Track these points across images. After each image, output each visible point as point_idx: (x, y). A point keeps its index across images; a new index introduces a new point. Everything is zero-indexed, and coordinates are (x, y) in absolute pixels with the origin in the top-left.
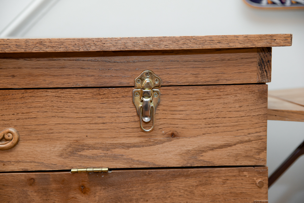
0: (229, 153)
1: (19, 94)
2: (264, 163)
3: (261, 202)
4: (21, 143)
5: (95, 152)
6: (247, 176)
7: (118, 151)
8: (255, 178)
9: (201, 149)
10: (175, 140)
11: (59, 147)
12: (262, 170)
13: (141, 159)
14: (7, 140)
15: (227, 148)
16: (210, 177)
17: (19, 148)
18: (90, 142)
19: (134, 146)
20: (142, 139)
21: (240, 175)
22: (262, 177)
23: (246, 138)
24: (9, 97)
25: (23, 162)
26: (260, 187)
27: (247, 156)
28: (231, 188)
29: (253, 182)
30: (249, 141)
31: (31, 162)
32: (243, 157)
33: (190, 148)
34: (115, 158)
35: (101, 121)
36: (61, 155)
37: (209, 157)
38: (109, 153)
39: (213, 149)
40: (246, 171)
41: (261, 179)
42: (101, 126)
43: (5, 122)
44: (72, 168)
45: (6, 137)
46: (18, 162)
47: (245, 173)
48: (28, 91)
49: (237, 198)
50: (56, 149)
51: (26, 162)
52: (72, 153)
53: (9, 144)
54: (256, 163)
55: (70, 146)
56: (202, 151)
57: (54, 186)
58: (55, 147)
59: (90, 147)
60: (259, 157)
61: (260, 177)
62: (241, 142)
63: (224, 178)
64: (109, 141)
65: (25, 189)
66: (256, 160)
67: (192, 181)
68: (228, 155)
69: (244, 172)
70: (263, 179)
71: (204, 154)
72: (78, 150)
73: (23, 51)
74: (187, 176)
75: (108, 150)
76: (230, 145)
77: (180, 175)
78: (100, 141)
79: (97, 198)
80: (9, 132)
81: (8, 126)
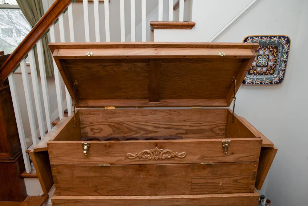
4: (187, 156)
5: (208, 158)
7: (215, 158)
8: (255, 165)
10: (233, 155)
11: (198, 157)
13: (222, 160)
17: (186, 157)
18: (207, 155)
19: (221, 156)
20: (223, 155)
21: (250, 164)
23: (254, 154)
25: (187, 161)
27: (253, 159)
28: (247, 168)
30: (255, 155)
31: (189, 161)
33: (237, 157)
34: (214, 160)
35: (211, 150)
36: (198, 159)
37: (242, 159)
38: (213, 158)
39: (243, 157)
42: (211, 151)
44: (201, 162)
45: (183, 154)
46: (185, 161)
47: (252, 164)
49: (248, 170)
52: (202, 159)
53: (184, 156)
55: (201, 157)
56: (240, 158)
57: (196, 167)
59: (207, 157)
62: (252, 155)
63: (246, 165)
64: (213, 155)
65: (187, 168)
67: (236, 166)
68: (248, 159)
72: (203, 158)
74: (235, 165)
75: (212, 158)
76: (249, 156)
78: (210, 155)
79: (208, 171)
80: (184, 153)
81: (183, 151)
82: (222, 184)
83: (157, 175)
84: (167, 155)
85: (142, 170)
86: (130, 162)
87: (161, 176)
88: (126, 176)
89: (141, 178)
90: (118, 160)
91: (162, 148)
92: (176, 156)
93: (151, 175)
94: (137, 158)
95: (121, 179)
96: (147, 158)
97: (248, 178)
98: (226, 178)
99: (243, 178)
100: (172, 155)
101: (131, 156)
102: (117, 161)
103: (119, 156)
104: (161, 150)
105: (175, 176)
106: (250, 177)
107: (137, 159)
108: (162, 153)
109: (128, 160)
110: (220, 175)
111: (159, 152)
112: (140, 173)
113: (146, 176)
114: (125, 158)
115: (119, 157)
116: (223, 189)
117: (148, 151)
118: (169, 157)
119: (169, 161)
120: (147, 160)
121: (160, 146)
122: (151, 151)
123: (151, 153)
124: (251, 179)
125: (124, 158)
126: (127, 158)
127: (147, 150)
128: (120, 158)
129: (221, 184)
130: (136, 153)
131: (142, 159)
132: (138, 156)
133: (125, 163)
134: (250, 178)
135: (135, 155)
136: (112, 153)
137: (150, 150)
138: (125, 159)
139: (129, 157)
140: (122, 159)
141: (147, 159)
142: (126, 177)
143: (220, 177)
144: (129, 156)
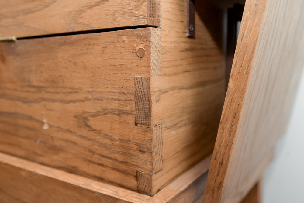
0: (106, 11)
2: (144, 22)
3: (141, 78)
6: (126, 42)
8: (135, 45)
9: (80, 9)
12: (143, 32)
15: (104, 4)
16: (89, 45)
19: (30, 11)
21: (118, 41)
22: (143, 42)
26: (141, 57)
28: (110, 59)
29: (132, 51)
32: (121, 14)
33: (71, 9)
40: (125, 35)
41: (141, 45)
49: (116, 72)
54: (135, 22)
60: (138, 14)
61: (141, 42)
63: (103, 45)
66: (135, 18)
67: (75, 50)
68: (106, 14)
69: (124, 37)
70: (144, 45)
71: (83, 15)
77: (65, 44)
82: (50, 126)
97: (120, 113)
98: (54, 101)
99: (105, 112)
106: (128, 109)
110: (39, 89)
116: (55, 150)
124: (131, 119)
129: (46, 127)
134: (127, 113)
143: (40, 95)
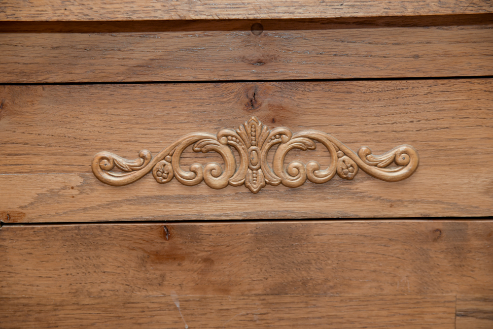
1: (423, 87)
4: (421, 171)
11: (484, 177)
14: (398, 165)
17: (417, 179)
24: (406, 92)
25: (422, 201)
31: (436, 202)
36: (487, 192)
43: (398, 135)
45: (400, 160)
46: (415, 202)
48: (440, 81)
50: (479, 181)
51: (428, 202)
53: (404, 171)
57: (475, 243)
58: (477, 177)
65: (425, 247)
73: (449, 12)
80: (405, 152)
81: (402, 141)
83: (259, 288)
84: (313, 164)
85: (172, 257)
86: (109, 205)
87: (279, 291)
88: (89, 295)
89: (170, 306)
90: (44, 191)
91: (282, 123)
92: (359, 167)
93: (224, 289)
94: (150, 181)
95: (61, 314)
96: (203, 179)
100: (340, 165)
101: (115, 167)
102: (40, 198)
103: (48, 171)
104: (280, 134)
105: (357, 293)
107: (149, 187)
108: (284, 148)
109: (101, 195)
111: (267, 146)
112: (163, 277)
113: (198, 295)
114: (85, 183)
115: (51, 176)
117: (207, 135)
118: (325, 173)
119: (325, 199)
120: (201, 197)
121: (271, 106)
122: (226, 136)
123: (226, 151)
125: (76, 180)
126: (93, 180)
127: (201, 130)
128: (55, 181)
130: (145, 152)
131: (174, 189)
132: (151, 170)
133: (85, 209)
135: (137, 162)
136: (10, 149)
137: (217, 129)
138: (81, 189)
139: (106, 176)
140: (64, 188)
141: (203, 190)
142: (87, 301)
144: (103, 169)
